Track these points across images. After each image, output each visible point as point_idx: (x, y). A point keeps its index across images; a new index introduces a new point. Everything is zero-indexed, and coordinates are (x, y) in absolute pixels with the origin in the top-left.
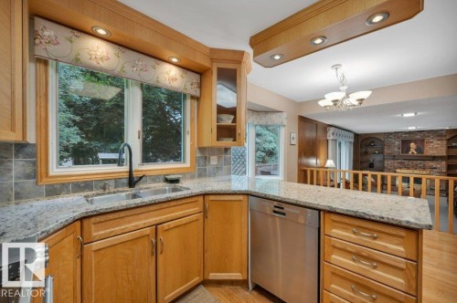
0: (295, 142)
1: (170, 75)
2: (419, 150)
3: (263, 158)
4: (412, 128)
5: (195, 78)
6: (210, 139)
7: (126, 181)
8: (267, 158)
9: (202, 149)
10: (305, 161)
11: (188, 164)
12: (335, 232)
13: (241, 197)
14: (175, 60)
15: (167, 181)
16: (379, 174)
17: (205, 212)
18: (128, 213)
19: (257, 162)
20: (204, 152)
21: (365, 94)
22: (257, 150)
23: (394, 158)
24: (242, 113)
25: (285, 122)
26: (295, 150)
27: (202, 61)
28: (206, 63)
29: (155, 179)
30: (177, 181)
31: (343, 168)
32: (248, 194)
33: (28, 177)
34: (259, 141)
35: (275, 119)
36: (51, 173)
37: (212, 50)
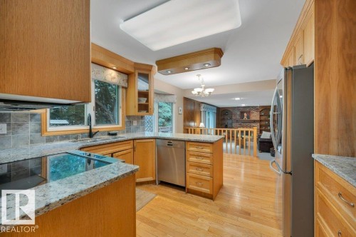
0: (182, 112)
1: (111, 76)
2: (248, 117)
3: (163, 123)
4: (243, 105)
5: (125, 77)
6: (134, 111)
7: (87, 135)
8: (166, 123)
9: (128, 117)
10: (187, 123)
11: (120, 125)
12: (191, 149)
13: (152, 140)
14: (115, 68)
15: (109, 134)
16: (231, 130)
17: (134, 148)
18: (100, 147)
19: (159, 126)
20: (130, 119)
21: (211, 90)
22: (159, 117)
23: (237, 121)
24: (152, 96)
25: (176, 101)
26: (182, 117)
27: (130, 69)
28: (132, 70)
29: (103, 133)
30: (115, 134)
31: (211, 127)
32: (155, 138)
33: (37, 132)
34: (160, 111)
35: (170, 99)
36: (48, 130)
37: (135, 64)
